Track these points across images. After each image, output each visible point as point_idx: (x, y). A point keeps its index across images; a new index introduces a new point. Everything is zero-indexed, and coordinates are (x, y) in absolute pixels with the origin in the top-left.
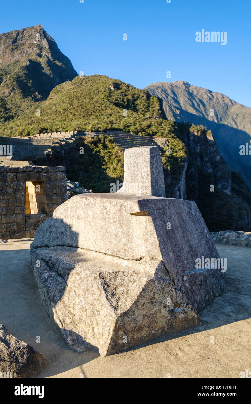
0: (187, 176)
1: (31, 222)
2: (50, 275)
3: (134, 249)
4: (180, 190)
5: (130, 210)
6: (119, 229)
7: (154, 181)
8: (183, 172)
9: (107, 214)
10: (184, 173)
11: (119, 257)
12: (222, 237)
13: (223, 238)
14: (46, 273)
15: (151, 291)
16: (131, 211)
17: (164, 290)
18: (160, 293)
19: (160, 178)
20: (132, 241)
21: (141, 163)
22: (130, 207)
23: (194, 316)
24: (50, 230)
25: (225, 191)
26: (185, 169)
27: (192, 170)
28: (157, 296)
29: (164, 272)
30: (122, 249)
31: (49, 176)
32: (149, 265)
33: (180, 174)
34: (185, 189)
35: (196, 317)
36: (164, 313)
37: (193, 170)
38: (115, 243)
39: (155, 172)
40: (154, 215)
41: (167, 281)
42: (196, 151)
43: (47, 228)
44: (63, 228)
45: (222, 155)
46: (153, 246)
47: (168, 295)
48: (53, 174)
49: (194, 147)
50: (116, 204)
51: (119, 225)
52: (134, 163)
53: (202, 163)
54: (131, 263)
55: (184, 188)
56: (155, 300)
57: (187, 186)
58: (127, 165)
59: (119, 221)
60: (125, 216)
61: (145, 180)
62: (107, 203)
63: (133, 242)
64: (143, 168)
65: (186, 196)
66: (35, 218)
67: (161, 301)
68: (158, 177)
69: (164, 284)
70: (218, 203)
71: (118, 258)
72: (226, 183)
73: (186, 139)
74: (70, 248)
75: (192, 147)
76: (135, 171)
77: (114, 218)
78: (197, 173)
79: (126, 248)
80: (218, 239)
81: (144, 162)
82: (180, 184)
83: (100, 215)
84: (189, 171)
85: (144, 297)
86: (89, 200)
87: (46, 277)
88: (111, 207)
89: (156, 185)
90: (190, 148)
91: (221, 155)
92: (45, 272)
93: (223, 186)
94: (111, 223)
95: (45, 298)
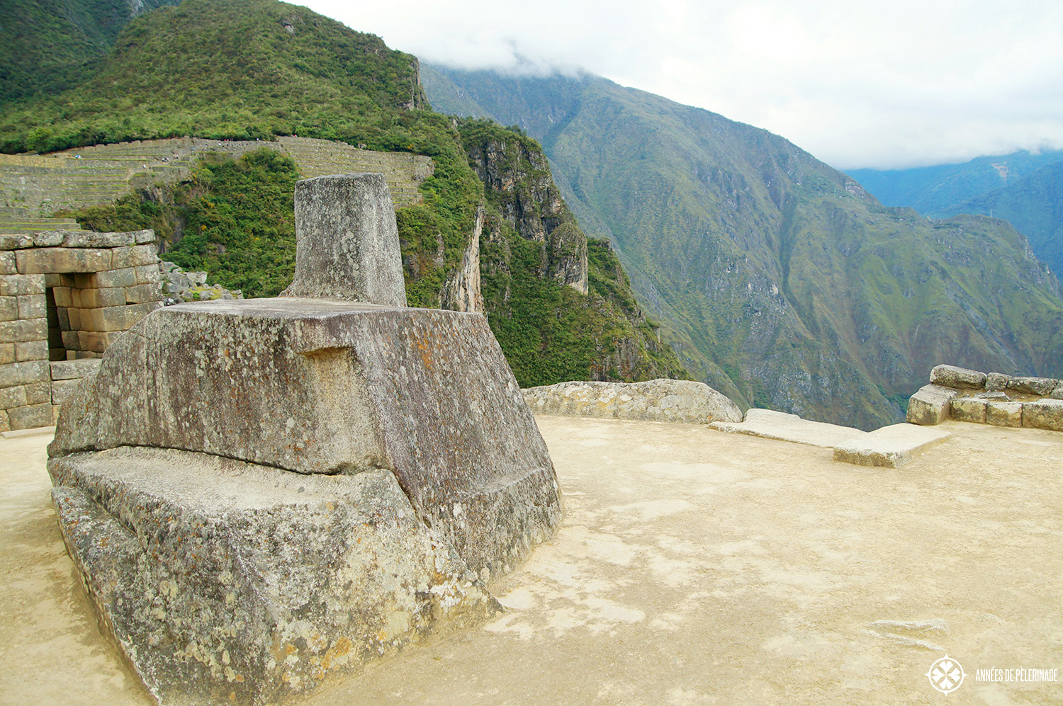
0: (482, 249)
1: (66, 382)
2: (97, 525)
3: (321, 445)
4: (467, 285)
5: (303, 342)
6: (279, 395)
7: (374, 263)
8: (473, 241)
9: (245, 357)
10: (475, 243)
11: (281, 468)
12: (557, 399)
13: (561, 400)
14: (88, 521)
15: (367, 550)
16: (306, 347)
17: (400, 546)
18: (389, 554)
19: (391, 257)
20: (313, 425)
21: (340, 217)
22: (303, 336)
23: (481, 599)
24: (96, 405)
25: (573, 285)
26: (478, 232)
27: (494, 236)
28: (382, 563)
29: (400, 499)
30: (290, 446)
31: (111, 256)
32: (360, 484)
33: (466, 245)
34: (479, 282)
35: (485, 601)
36: (404, 600)
37: (496, 234)
38: (270, 432)
39: (375, 240)
40: (368, 355)
41: (407, 523)
42: (505, 188)
43: (89, 398)
44: (132, 398)
45: (566, 197)
46: (369, 436)
47: (413, 557)
48: (119, 253)
49: (497, 179)
50: (267, 329)
51: (276, 384)
52: (320, 219)
53: (519, 217)
54: (314, 483)
55: (477, 280)
56: (379, 570)
57: (484, 274)
58: (304, 222)
59: (276, 373)
60: (293, 360)
61: (351, 261)
62: (242, 325)
63: (315, 429)
64: (345, 231)
65: (481, 298)
66: (78, 370)
67: (394, 572)
68: (385, 252)
69: (402, 529)
70: (559, 314)
71: (278, 470)
72: (574, 267)
73: (479, 158)
74: (152, 450)
75: (494, 180)
76: (325, 240)
77: (264, 367)
78: (506, 242)
79: (300, 445)
80: (549, 402)
81: (347, 215)
82: (466, 271)
83: (227, 359)
84: (488, 238)
85: (349, 566)
86: (196, 321)
87: (86, 532)
88: (254, 336)
89: (381, 274)
90: (490, 181)
91: (563, 198)
92: (83, 520)
93: (569, 273)
94: (255, 379)
95: (89, 587)
